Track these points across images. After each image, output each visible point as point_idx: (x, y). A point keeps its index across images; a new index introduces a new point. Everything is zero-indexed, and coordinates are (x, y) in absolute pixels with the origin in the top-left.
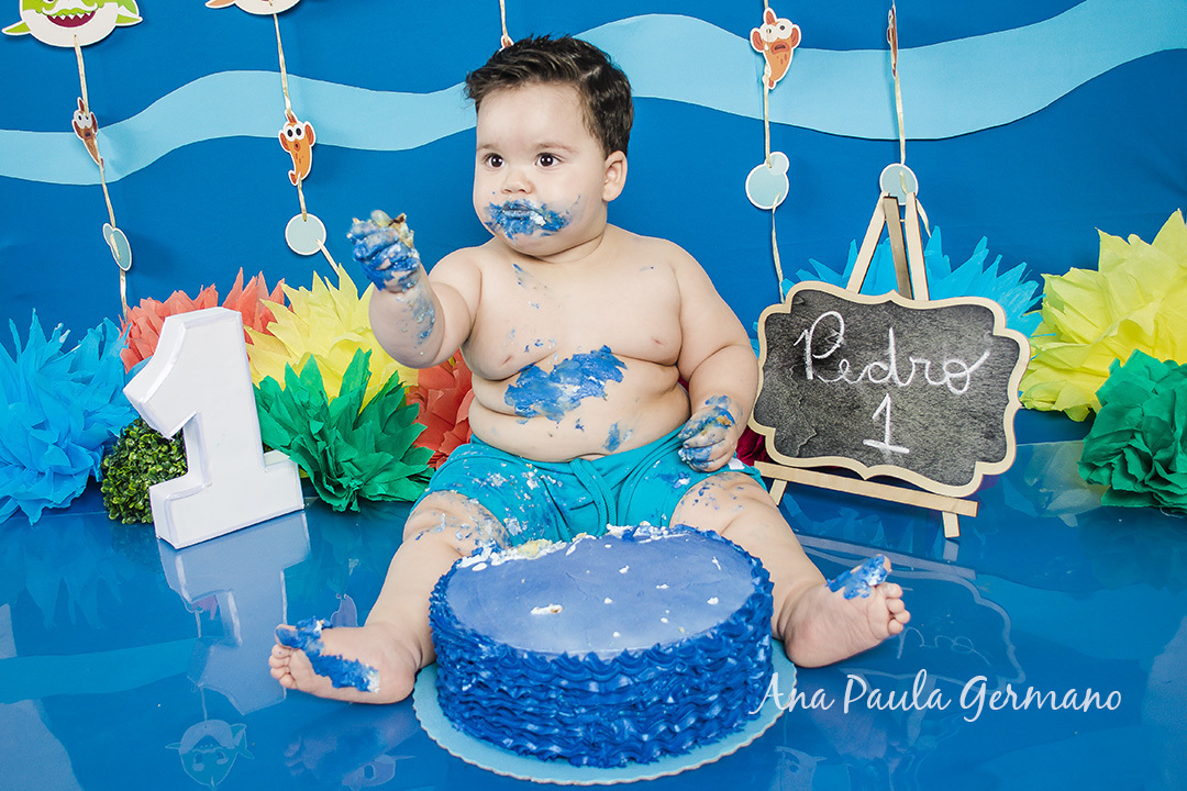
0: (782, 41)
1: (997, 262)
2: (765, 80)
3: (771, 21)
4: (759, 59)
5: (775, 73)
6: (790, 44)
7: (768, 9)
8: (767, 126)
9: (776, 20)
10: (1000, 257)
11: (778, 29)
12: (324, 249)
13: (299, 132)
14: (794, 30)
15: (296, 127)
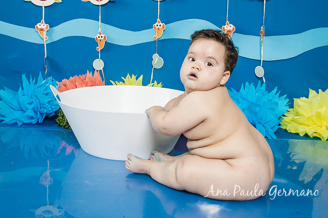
0: (230, 30)
1: (279, 93)
3: (228, 25)
6: (232, 31)
7: (227, 21)
9: (229, 24)
10: (280, 91)
11: (229, 27)
12: (102, 70)
13: (102, 37)
14: (234, 27)
15: (101, 35)
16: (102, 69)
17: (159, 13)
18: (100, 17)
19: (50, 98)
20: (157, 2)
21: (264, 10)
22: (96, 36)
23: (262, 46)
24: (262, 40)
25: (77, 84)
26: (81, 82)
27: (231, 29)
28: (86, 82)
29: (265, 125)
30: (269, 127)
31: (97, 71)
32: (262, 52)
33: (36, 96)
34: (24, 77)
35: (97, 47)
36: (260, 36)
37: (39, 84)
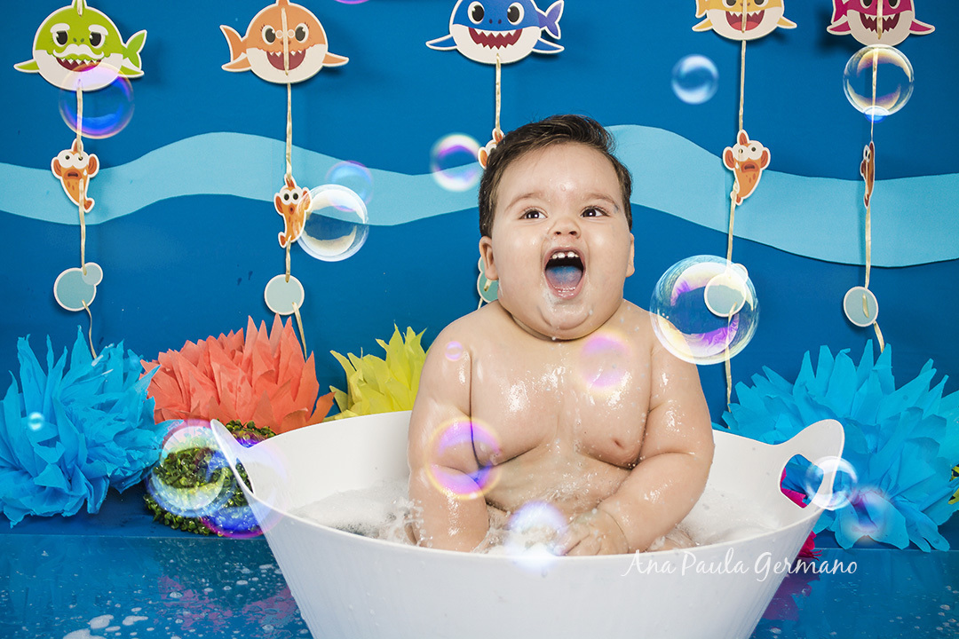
0: (752, 162)
1: (943, 382)
2: (733, 196)
3: (743, 142)
4: (729, 176)
5: (744, 190)
6: (759, 165)
7: (742, 131)
8: (731, 238)
9: (749, 142)
10: (947, 377)
11: (749, 150)
12: (298, 315)
13: (296, 197)
14: (765, 153)
15: (294, 191)
16: (295, 309)
17: (498, 109)
18: (289, 125)
19: (121, 420)
20: (491, 69)
21: (874, 88)
22: (277, 194)
23: (868, 216)
24: (867, 192)
25: (216, 367)
26: (229, 360)
27: (756, 156)
28: (245, 358)
29: (898, 499)
30: (915, 506)
31: (284, 318)
32: (868, 237)
33: (70, 416)
34: (23, 345)
35: (281, 234)
36: (862, 179)
37: (77, 371)
